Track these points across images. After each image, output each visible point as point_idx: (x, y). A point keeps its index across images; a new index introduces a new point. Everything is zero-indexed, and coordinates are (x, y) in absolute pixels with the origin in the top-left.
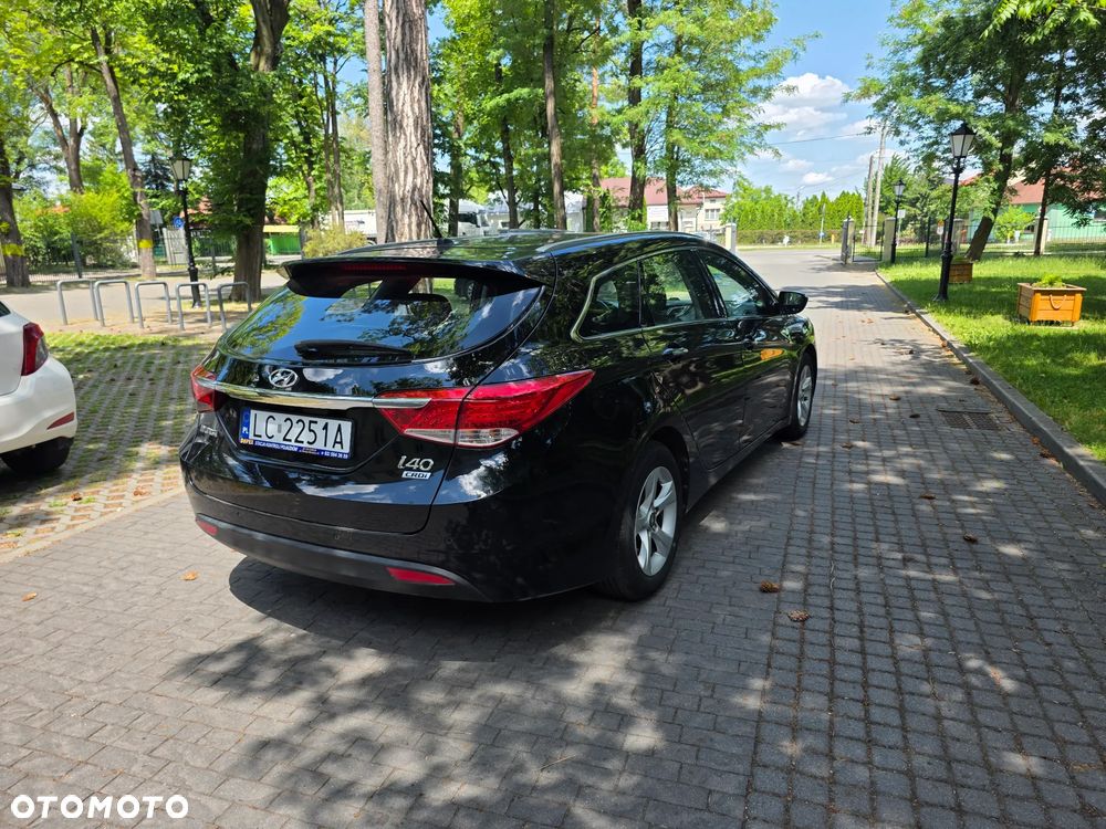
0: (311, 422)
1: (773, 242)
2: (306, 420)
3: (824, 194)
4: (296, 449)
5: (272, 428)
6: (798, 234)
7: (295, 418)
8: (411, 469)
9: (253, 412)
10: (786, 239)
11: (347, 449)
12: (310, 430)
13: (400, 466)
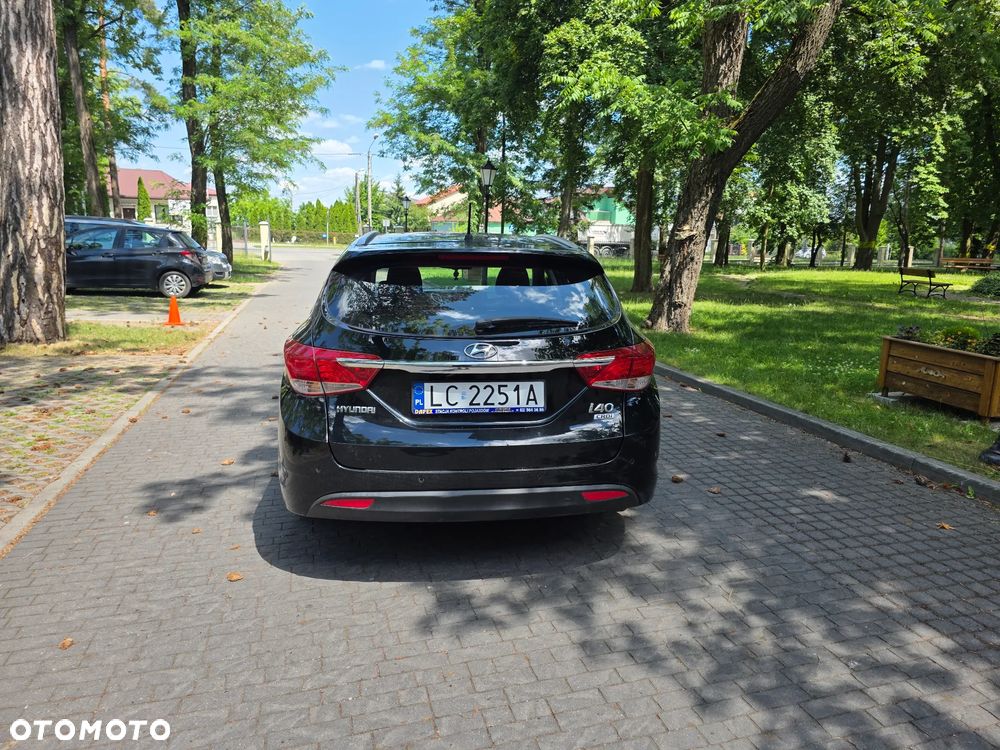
0: (500, 387)
1: (282, 241)
2: (495, 385)
3: (318, 202)
4: (487, 411)
5: (454, 397)
6: (304, 233)
7: (481, 385)
8: (598, 412)
9: (427, 386)
10: (294, 238)
11: (541, 403)
12: (500, 393)
13: (590, 410)
